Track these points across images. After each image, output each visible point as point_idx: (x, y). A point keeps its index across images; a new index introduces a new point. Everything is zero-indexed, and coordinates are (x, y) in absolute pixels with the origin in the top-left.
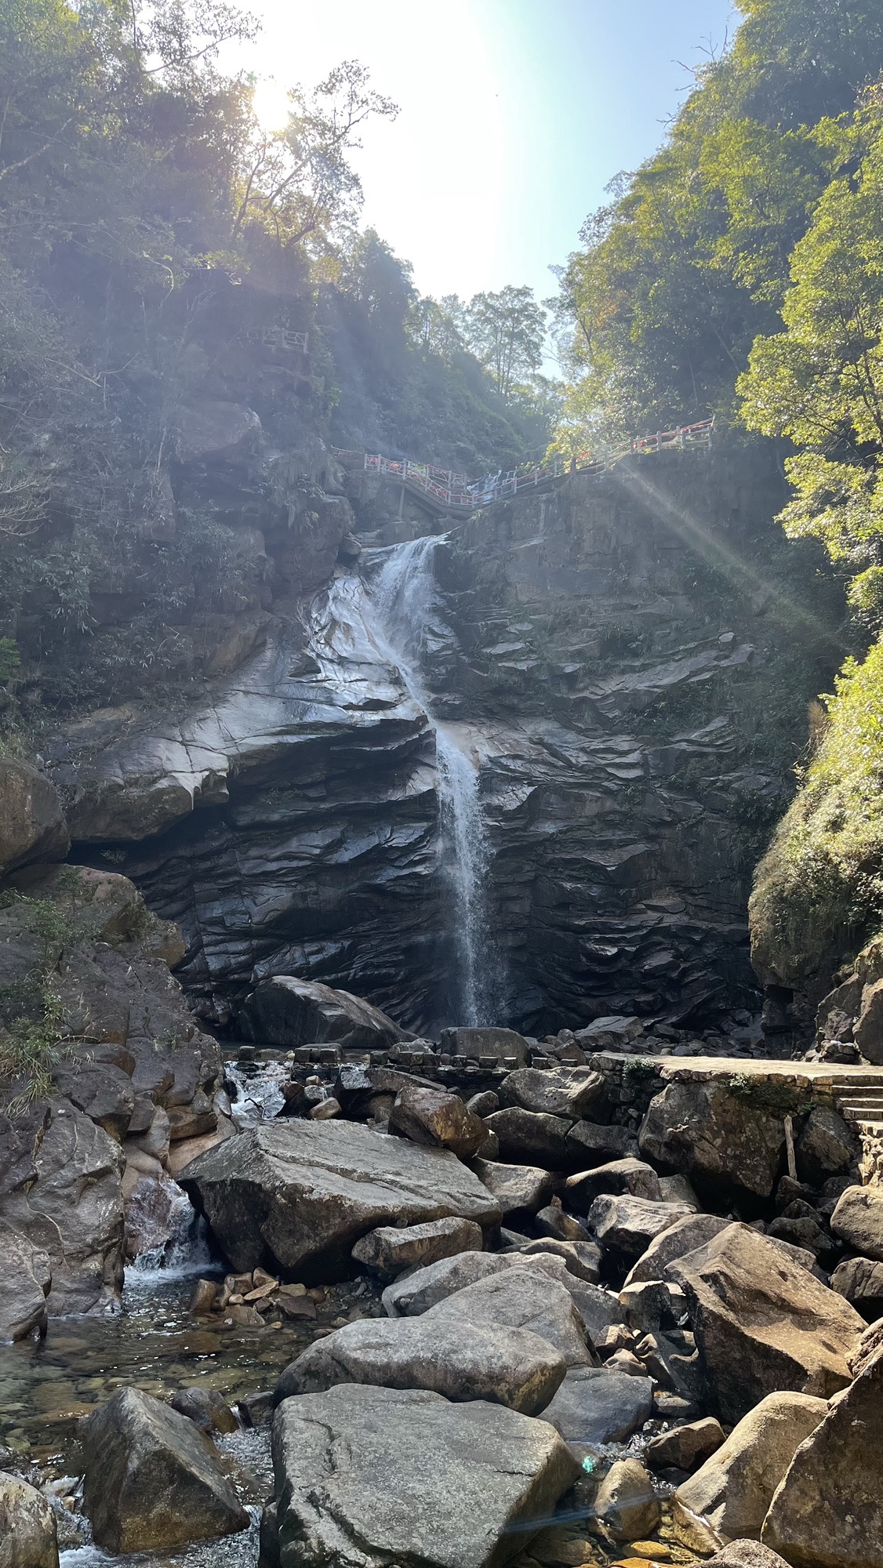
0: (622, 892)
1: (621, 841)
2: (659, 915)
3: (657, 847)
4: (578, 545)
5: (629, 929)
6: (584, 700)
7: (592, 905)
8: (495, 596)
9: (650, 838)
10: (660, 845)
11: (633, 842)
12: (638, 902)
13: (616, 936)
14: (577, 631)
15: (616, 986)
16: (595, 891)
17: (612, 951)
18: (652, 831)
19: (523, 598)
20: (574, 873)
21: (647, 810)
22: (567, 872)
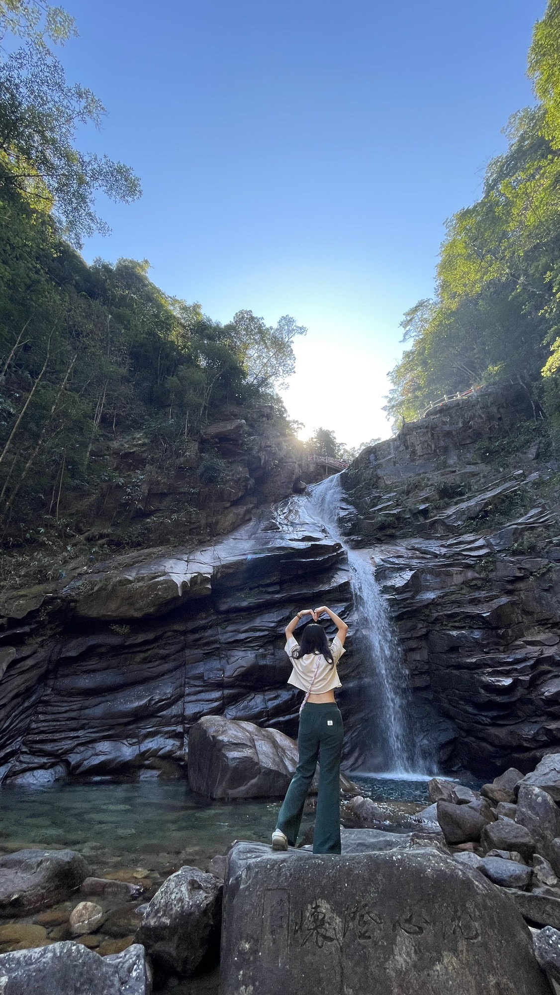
0: (501, 632)
1: (487, 597)
2: (539, 648)
3: (516, 598)
4: (414, 452)
5: (517, 661)
6: (435, 521)
7: (478, 646)
8: (373, 485)
9: (510, 593)
10: (519, 595)
11: (497, 597)
12: (516, 639)
13: (508, 668)
14: (422, 490)
15: (520, 714)
16: (477, 634)
17: (507, 682)
18: (510, 587)
19: (389, 482)
20: (457, 624)
21: (500, 573)
22: (451, 624)
